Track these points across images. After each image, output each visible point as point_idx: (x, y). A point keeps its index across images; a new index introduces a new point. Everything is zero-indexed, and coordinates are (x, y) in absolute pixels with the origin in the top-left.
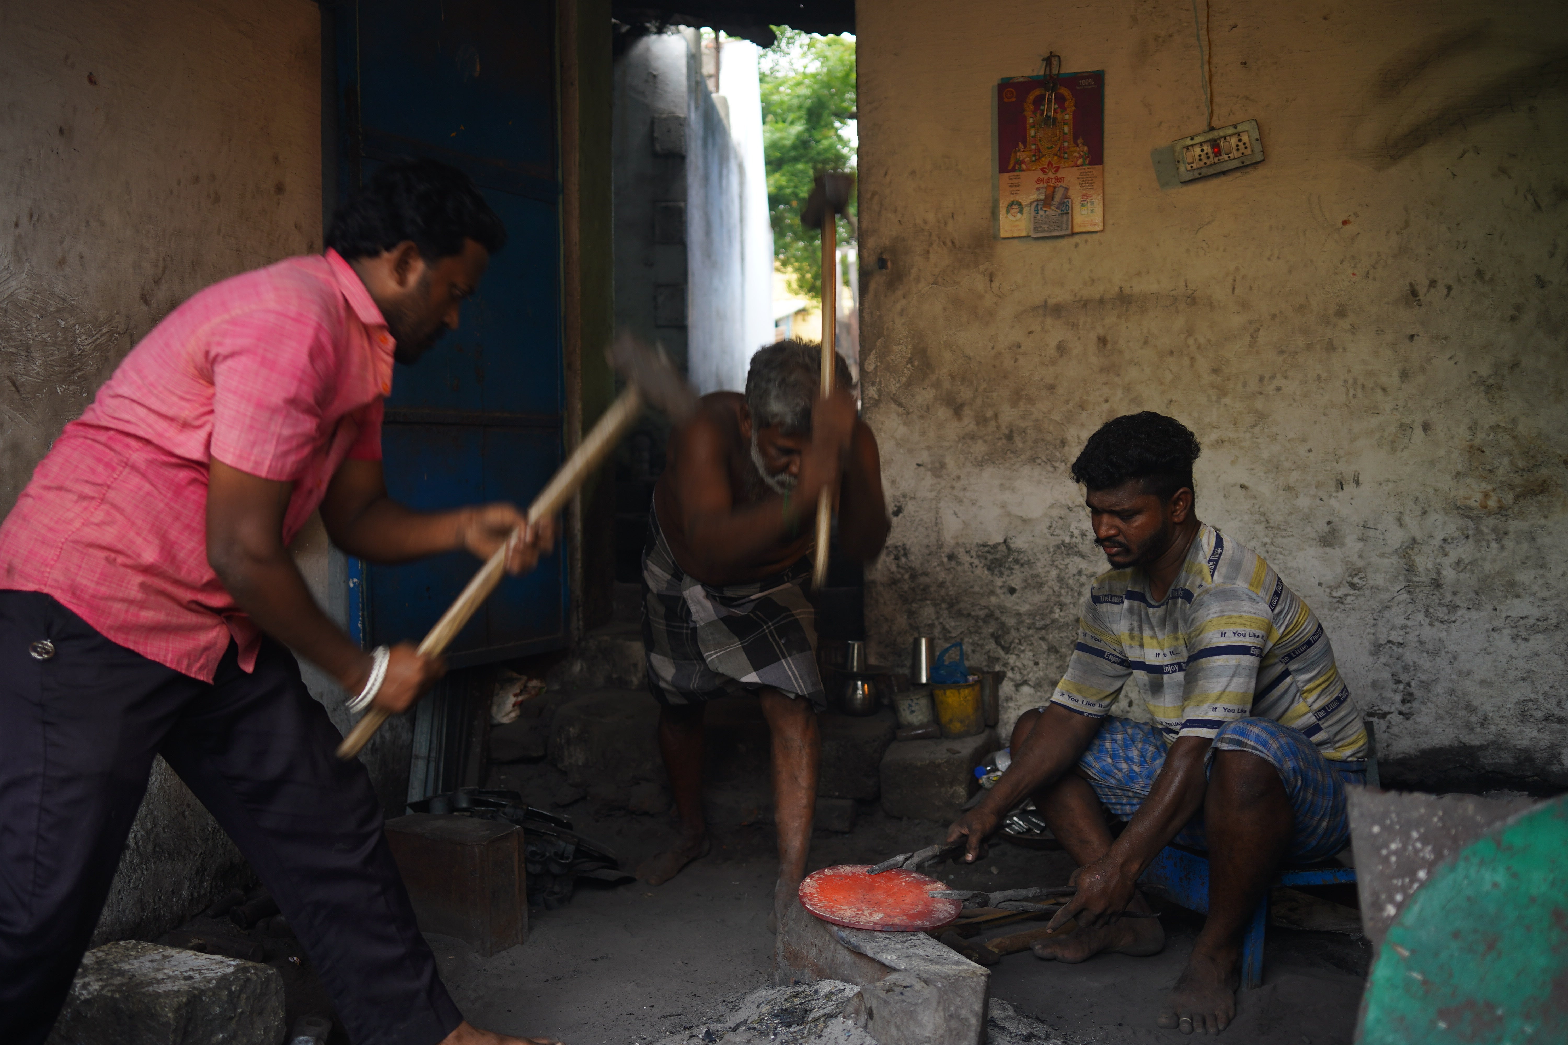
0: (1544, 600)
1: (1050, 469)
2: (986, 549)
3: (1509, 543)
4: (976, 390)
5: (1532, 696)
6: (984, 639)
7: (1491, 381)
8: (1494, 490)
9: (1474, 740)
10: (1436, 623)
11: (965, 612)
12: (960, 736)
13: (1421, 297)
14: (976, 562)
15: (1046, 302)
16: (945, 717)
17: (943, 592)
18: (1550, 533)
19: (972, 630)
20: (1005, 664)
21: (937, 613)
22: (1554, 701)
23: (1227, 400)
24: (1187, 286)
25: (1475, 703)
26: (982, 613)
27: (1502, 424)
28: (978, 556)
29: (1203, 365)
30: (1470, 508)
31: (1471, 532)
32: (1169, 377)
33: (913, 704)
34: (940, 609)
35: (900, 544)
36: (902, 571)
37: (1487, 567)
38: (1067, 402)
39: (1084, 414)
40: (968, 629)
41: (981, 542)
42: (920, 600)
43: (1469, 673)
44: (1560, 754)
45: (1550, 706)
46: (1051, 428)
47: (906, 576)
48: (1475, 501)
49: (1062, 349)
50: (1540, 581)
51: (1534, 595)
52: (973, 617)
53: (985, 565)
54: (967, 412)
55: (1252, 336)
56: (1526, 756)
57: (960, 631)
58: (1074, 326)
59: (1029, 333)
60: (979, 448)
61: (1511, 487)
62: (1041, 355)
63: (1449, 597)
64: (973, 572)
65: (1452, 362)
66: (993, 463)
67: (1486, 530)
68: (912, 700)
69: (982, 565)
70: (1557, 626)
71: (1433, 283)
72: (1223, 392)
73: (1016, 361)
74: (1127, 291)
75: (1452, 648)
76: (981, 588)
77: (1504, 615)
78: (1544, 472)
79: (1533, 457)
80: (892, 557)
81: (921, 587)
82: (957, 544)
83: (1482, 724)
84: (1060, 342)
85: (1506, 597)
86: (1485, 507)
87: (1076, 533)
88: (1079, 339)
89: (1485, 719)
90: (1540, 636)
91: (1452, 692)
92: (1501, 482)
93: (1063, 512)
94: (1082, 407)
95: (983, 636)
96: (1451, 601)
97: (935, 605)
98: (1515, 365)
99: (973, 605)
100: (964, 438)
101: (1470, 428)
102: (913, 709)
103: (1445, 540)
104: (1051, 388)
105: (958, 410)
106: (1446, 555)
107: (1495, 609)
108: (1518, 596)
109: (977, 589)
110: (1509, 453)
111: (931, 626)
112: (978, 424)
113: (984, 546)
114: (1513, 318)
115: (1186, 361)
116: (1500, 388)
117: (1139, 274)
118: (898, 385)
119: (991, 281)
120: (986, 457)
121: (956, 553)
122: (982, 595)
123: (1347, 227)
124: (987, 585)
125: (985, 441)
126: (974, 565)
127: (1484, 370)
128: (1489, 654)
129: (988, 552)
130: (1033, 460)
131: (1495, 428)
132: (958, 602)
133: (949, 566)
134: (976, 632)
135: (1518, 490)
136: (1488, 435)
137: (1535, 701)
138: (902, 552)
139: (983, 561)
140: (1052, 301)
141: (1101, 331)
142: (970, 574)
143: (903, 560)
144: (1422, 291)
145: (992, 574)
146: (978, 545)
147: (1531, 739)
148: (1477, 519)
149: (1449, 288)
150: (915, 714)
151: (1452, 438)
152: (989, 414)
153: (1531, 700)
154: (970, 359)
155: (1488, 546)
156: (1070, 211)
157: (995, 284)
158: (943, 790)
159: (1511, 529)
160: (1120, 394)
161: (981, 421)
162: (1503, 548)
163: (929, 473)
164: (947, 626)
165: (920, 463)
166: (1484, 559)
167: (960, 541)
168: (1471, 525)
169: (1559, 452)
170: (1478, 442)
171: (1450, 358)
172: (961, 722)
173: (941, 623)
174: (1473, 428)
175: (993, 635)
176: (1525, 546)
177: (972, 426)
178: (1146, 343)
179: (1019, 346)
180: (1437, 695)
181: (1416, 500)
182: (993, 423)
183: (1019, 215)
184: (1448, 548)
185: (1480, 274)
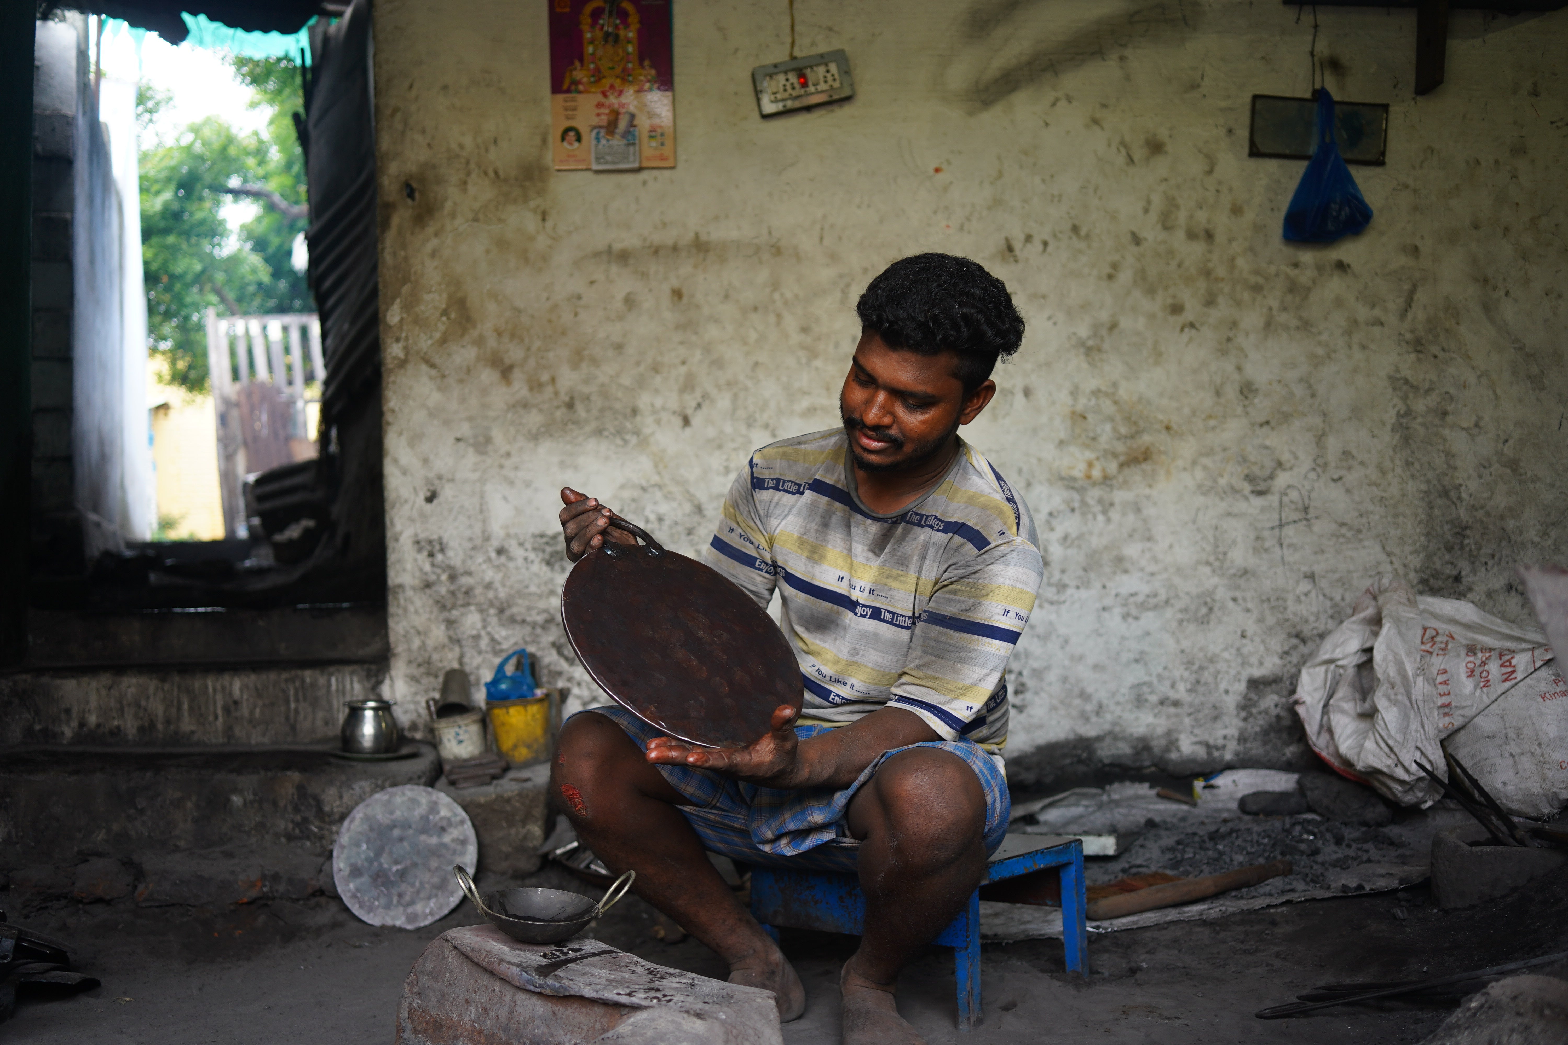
0: (1152, 574)
1: (619, 442)
2: (544, 540)
3: (1115, 515)
4: (529, 349)
5: (1146, 679)
6: (543, 649)
7: (1090, 343)
8: (1098, 459)
9: (1090, 731)
10: (1046, 605)
11: (519, 618)
12: (527, 764)
13: (1017, 252)
14: (532, 556)
15: (610, 247)
16: (507, 743)
17: (491, 595)
18: (1155, 504)
19: (528, 639)
20: (570, 679)
21: (484, 620)
22: (1168, 683)
23: (818, 363)
24: (770, 233)
25: (1090, 690)
26: (540, 619)
27: (1103, 388)
28: (535, 549)
29: (791, 323)
30: (1074, 479)
31: (1076, 505)
32: (753, 336)
33: (461, 732)
34: (488, 615)
35: (435, 537)
36: (439, 571)
37: (1095, 542)
38: (638, 364)
39: (658, 379)
40: (523, 638)
41: (537, 532)
42: (463, 606)
43: (1081, 658)
44: (1177, 740)
45: (1164, 689)
46: (620, 394)
47: (444, 577)
48: (1078, 472)
49: (630, 302)
50: (1148, 555)
51: (1142, 570)
52: (529, 624)
53: (543, 560)
54: (518, 375)
55: (843, 292)
56: (1143, 746)
57: (512, 641)
58: (644, 275)
59: (592, 282)
60: (534, 419)
61: (1115, 455)
62: (605, 309)
63: (1057, 576)
64: (527, 569)
65: (1051, 322)
66: (551, 436)
67: (1091, 502)
68: (459, 727)
69: (539, 559)
70: (1167, 602)
71: (1029, 238)
72: (813, 354)
73: (576, 315)
74: (703, 237)
75: (1063, 630)
76: (539, 586)
77: (1113, 592)
78: (1147, 438)
79: (1135, 423)
80: (425, 553)
81: (463, 589)
82: (508, 536)
83: (1098, 713)
84: (629, 294)
85: (1114, 573)
86: (1089, 477)
87: (652, 517)
88: (650, 290)
89: (1100, 706)
90: (1150, 614)
91: (1065, 679)
92: (1105, 451)
93: (636, 493)
94: (656, 369)
95: (541, 646)
96: (1060, 580)
97: (481, 611)
98: (1113, 326)
99: (529, 609)
100: (514, 406)
101: (1072, 393)
102: (461, 737)
103: (1051, 514)
104: (619, 347)
105: (506, 372)
106: (1052, 529)
107: (1104, 587)
108: (1126, 571)
109: (533, 589)
110: (1111, 419)
111: (477, 638)
112: (531, 389)
113: (542, 536)
114: (1110, 277)
115: (772, 319)
116: (1099, 350)
117: (717, 218)
118: (430, 342)
119: (544, 219)
120: (543, 429)
121: (506, 546)
122: (540, 596)
123: (940, 176)
124: (546, 583)
125: (541, 410)
126: (529, 560)
127: (1083, 331)
128: (1100, 635)
129: (547, 543)
130: (599, 432)
131: (1096, 393)
132: (510, 606)
133: (497, 563)
134: (533, 642)
135: (1122, 458)
136: (1090, 400)
137: (1149, 684)
138: (437, 547)
139: (541, 555)
140: (617, 246)
141: (675, 283)
142: (524, 571)
143: (439, 557)
144: (1017, 246)
145: (552, 569)
146: (534, 536)
147: (1148, 726)
148: (1081, 490)
149: (1045, 244)
150: (464, 745)
151: (1054, 403)
152: (545, 377)
153: (1145, 683)
154: (520, 311)
155: (1095, 518)
156: (637, 141)
157: (549, 224)
158: (513, 831)
159: (1117, 500)
160: (698, 355)
161: (536, 385)
162: (1109, 520)
163: (471, 450)
164: (497, 637)
165: (459, 436)
166: (1091, 533)
167: (512, 531)
168: (1076, 496)
169: (1160, 417)
170: (1079, 408)
171: (1049, 318)
172: (529, 746)
173: (489, 634)
174: (1074, 393)
175: (554, 644)
176: (1131, 517)
177: (524, 392)
178: (727, 297)
179: (579, 298)
180: (1050, 684)
181: (1020, 471)
182: (549, 390)
183: (576, 144)
184: (1054, 522)
185: (1075, 229)
